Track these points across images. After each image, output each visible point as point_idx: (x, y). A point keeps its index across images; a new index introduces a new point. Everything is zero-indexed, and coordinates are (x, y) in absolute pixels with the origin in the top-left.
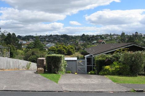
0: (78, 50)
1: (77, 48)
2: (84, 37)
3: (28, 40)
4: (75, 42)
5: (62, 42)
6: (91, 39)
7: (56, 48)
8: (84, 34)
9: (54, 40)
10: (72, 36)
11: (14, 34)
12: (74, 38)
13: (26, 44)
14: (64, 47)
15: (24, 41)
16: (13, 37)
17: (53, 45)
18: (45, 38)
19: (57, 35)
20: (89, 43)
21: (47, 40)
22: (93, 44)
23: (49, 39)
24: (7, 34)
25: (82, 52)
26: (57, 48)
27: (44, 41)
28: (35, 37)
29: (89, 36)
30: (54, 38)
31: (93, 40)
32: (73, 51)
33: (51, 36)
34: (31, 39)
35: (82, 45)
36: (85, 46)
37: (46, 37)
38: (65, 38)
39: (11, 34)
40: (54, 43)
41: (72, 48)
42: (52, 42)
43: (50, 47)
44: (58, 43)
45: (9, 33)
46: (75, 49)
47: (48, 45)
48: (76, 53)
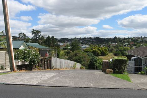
0: (111, 51)
1: (110, 49)
2: (116, 40)
3: (64, 43)
4: (108, 45)
5: (95, 44)
6: (122, 42)
7: (91, 50)
8: (116, 37)
9: (87, 42)
10: (104, 39)
11: (53, 37)
12: (107, 40)
13: (62, 46)
14: (98, 49)
15: (61, 43)
16: (52, 39)
17: (87, 46)
18: (79, 41)
19: (90, 38)
20: (121, 45)
21: (81, 42)
22: (125, 46)
23: (83, 41)
24: (47, 37)
25: (115, 53)
26: (92, 49)
27: (79, 43)
28: (70, 39)
29: (120, 38)
30: (87, 40)
31: (124, 42)
32: (107, 52)
33: (85, 38)
34: (66, 41)
35: (114, 47)
36: (117, 48)
37: (81, 39)
38: (98, 40)
39: (51, 37)
40: (88, 45)
41: (105, 50)
42: (86, 44)
43: (85, 49)
44: (92, 45)
45: (49, 36)
46: (109, 50)
47: (83, 46)
48: (109, 54)
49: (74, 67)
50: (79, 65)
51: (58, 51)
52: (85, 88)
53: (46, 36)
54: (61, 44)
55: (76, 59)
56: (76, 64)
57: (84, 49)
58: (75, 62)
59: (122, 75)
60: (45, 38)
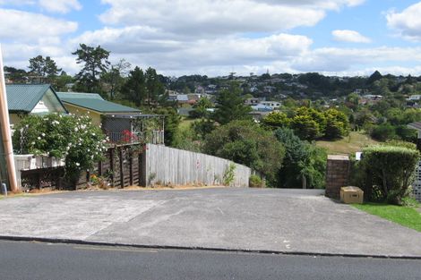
0: (359, 123)
1: (355, 116)
2: (377, 83)
3: (193, 91)
4: (348, 100)
5: (302, 98)
6: (401, 89)
7: (288, 117)
8: (377, 72)
9: (275, 92)
10: (337, 79)
11: (151, 72)
12: (345, 83)
13: (186, 102)
14: (314, 115)
15: (180, 93)
16: (150, 80)
17: (275, 106)
18: (245, 86)
19: (286, 76)
20: (397, 102)
21: (252, 90)
22: (411, 104)
23: (260, 88)
24: (131, 72)
25: (374, 130)
26: (291, 116)
27: (244, 93)
28: (213, 81)
29: (394, 77)
30: (276, 84)
31: (407, 91)
32: (345, 126)
33: (266, 76)
34: (200, 88)
35: (372, 109)
36: (381, 112)
37: (251, 79)
38: (314, 85)
39: (144, 72)
40: (277, 99)
41: (339, 118)
42: (269, 97)
43: (267, 114)
44: (290, 100)
45: (137, 69)
46: (351, 119)
47: (260, 106)
48: (352, 134)
49: (228, 178)
50: (242, 173)
51: (170, 121)
52: (261, 252)
53: (128, 69)
54: (182, 97)
55: (233, 151)
56: (233, 168)
57: (262, 113)
58: (230, 163)
59: (397, 207)
60: (125, 73)
